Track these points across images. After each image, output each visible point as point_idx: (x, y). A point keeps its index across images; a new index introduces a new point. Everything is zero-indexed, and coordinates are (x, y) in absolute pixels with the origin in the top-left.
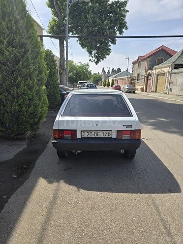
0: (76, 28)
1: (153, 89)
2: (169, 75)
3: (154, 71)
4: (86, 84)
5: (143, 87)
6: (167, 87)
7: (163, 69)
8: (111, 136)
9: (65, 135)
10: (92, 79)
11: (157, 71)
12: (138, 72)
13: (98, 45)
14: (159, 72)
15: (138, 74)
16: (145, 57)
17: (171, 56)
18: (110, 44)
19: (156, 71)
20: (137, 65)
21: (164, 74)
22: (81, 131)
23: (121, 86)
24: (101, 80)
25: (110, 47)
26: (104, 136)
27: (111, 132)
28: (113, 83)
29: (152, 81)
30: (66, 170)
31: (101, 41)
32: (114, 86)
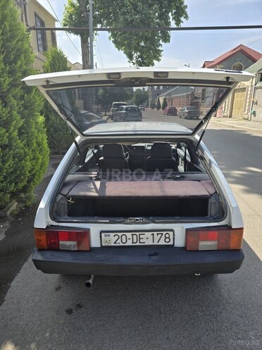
0: (106, 16)
1: (227, 113)
2: (251, 90)
4: (125, 107)
6: (249, 109)
8: (171, 243)
9: (61, 242)
10: (134, 99)
13: (143, 44)
15: (204, 90)
16: (214, 63)
17: (254, 61)
18: (161, 42)
21: (244, 89)
22: (101, 232)
23: (179, 109)
24: (148, 98)
25: (160, 48)
26: (156, 243)
27: (171, 233)
28: (165, 104)
30: (69, 312)
31: (146, 37)
32: (168, 108)
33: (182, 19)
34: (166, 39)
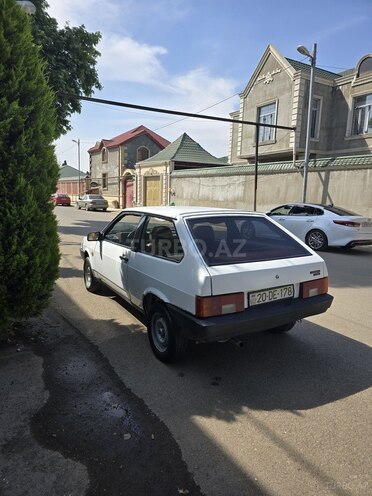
1: (140, 204)
2: (166, 179)
3: (137, 170)
5: (117, 199)
6: (166, 201)
7: (155, 169)
8: (292, 295)
9: (223, 307)
11: (144, 171)
12: (105, 171)
14: (148, 173)
15: (104, 175)
17: (162, 148)
19: (141, 171)
20: (100, 156)
21: (157, 178)
22: (249, 294)
26: (283, 297)
27: (292, 287)
29: (135, 189)
30: (215, 384)
33: (94, 88)
34: (77, 108)
